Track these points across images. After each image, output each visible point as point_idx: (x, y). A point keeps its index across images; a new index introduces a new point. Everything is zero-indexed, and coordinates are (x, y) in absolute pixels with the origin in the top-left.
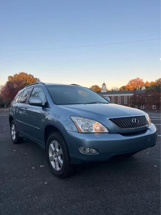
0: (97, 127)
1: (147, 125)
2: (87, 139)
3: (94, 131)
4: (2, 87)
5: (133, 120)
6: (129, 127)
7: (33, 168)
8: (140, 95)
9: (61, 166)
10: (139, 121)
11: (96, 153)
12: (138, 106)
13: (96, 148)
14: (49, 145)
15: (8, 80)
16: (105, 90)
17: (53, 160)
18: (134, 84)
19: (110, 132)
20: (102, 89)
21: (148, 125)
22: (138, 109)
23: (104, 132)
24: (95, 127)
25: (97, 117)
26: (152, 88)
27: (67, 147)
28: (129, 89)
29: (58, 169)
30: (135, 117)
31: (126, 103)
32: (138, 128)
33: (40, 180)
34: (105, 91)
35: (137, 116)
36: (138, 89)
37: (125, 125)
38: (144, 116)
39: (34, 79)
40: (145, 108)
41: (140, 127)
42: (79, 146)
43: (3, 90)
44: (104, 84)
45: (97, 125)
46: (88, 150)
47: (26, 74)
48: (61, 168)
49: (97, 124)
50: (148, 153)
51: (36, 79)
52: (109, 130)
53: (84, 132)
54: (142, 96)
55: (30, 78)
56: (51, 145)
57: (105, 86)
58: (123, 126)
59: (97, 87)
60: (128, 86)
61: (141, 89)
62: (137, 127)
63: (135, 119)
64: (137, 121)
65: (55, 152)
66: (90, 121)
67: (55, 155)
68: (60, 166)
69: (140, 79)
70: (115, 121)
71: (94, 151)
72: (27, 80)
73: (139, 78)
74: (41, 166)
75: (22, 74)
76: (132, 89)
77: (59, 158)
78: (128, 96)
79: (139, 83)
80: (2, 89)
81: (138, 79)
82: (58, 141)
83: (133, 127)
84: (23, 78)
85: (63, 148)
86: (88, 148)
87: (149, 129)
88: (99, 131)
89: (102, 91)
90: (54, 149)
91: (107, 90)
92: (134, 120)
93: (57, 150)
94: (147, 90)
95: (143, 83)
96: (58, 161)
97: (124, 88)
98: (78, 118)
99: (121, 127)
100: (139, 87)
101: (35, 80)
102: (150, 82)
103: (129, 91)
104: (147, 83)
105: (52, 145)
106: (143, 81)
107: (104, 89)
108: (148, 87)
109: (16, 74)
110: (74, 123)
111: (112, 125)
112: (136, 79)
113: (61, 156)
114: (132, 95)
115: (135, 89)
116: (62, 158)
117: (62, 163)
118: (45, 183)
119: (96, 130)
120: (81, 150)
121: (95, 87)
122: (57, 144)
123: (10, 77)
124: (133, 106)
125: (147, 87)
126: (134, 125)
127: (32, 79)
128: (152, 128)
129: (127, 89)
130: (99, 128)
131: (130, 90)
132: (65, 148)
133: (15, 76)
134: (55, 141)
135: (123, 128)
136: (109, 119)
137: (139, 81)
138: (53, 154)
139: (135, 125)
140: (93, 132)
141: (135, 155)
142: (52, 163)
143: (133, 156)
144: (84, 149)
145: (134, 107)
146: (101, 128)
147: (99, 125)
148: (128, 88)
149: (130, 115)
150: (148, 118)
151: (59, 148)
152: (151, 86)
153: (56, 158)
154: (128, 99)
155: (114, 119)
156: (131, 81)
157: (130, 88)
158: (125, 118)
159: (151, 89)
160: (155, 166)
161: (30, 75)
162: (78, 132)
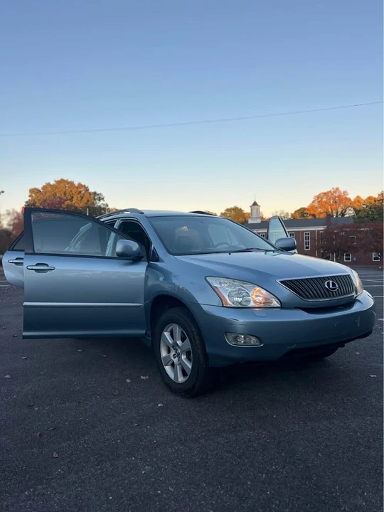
0: (257, 296)
1: (354, 294)
2: (241, 320)
3: (252, 304)
4: (16, 215)
5: (326, 283)
6: (320, 297)
7: (128, 381)
8: (342, 228)
9: (189, 372)
10: (338, 284)
11: (258, 344)
12: (337, 256)
13: (258, 336)
14: (161, 333)
15: (28, 198)
16: (257, 218)
17: (171, 363)
18: (326, 202)
19: (284, 306)
20: (250, 215)
21: (356, 294)
22: (337, 261)
23: (272, 305)
24: (254, 297)
25: (259, 277)
26: (370, 213)
27: (200, 334)
28: (314, 215)
29: (181, 379)
30: (331, 277)
31: (307, 248)
32: (336, 298)
33: (147, 400)
34: (259, 221)
35: (334, 277)
36: (337, 216)
37: (311, 293)
38: (349, 276)
39: (90, 194)
40: (355, 259)
41: (339, 297)
42: (226, 332)
43: (16, 221)
44: (255, 204)
45: (258, 294)
46: (242, 339)
47: (72, 184)
48: (188, 377)
49: (259, 291)
50: (358, 353)
51: (95, 193)
52: (280, 301)
53: (233, 306)
54: (346, 231)
55: (80, 192)
56: (165, 333)
57: (258, 210)
58: (308, 294)
59: (237, 211)
60: (312, 207)
61: (343, 215)
62: (334, 296)
63: (331, 282)
64: (334, 285)
65: (173, 347)
66: (244, 286)
67: (173, 352)
68: (184, 374)
69: (340, 192)
70: (292, 285)
71: (253, 340)
72: (73, 197)
73: (337, 189)
74: (142, 377)
75: (62, 182)
76: (323, 216)
77: (183, 357)
78: (313, 232)
79: (338, 201)
80: (15, 218)
81: (335, 192)
82: (181, 325)
83: (327, 297)
84: (65, 193)
85: (192, 337)
86: (242, 334)
87: (359, 301)
88: (262, 305)
89: (250, 221)
90: (171, 341)
91: (262, 218)
92: (328, 284)
93: (179, 342)
94: (359, 218)
95: (349, 200)
96: (181, 363)
97: (302, 212)
98: (222, 280)
99: (303, 297)
100: (340, 210)
101: (92, 196)
102: (364, 197)
103: (315, 221)
104: (358, 199)
105: (167, 334)
106: (348, 197)
107: (254, 215)
108: (360, 211)
109: (49, 184)
110: (214, 289)
111: (286, 293)
112: (332, 190)
113: (188, 354)
114: (321, 228)
115: (329, 216)
116: (188, 358)
117: (190, 367)
118: (159, 405)
119: (255, 302)
120: (229, 341)
121: (233, 213)
122: (178, 330)
123: (33, 191)
124: (325, 256)
125: (357, 211)
126: (329, 293)
127: (84, 194)
128: (366, 300)
129: (310, 215)
130: (261, 299)
131: (317, 217)
132: (196, 338)
133: (44, 187)
134: (174, 324)
135: (308, 298)
136: (282, 282)
137: (339, 197)
138: (169, 352)
139: (331, 293)
140: (250, 306)
141: (332, 357)
142: (168, 369)
143: (328, 358)
144: (236, 338)
145: (328, 258)
146: (266, 299)
147: (262, 294)
148: (312, 212)
149: (321, 274)
150: (356, 280)
151: (183, 340)
152: (367, 206)
153: (177, 358)
154: (313, 239)
155: (291, 281)
156: (318, 197)
157: (316, 213)
158: (311, 279)
159: (368, 214)
160: (372, 376)
161: (80, 185)
162: (223, 306)
